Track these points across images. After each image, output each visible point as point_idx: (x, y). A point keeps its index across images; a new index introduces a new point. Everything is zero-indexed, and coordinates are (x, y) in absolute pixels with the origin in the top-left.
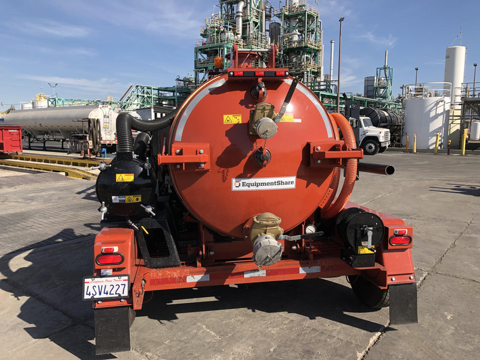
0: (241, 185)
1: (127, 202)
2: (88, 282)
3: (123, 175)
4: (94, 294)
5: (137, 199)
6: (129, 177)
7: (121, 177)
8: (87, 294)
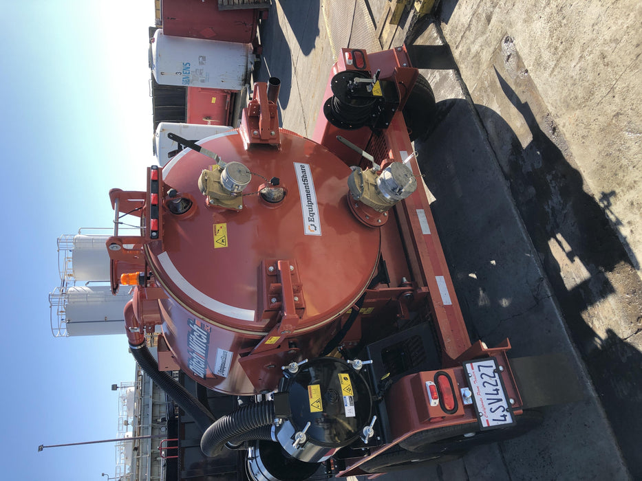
0: (312, 223)
1: (351, 394)
2: (487, 421)
3: (311, 401)
4: (501, 409)
5: (345, 379)
6: (313, 392)
7: (315, 404)
8: (505, 420)
